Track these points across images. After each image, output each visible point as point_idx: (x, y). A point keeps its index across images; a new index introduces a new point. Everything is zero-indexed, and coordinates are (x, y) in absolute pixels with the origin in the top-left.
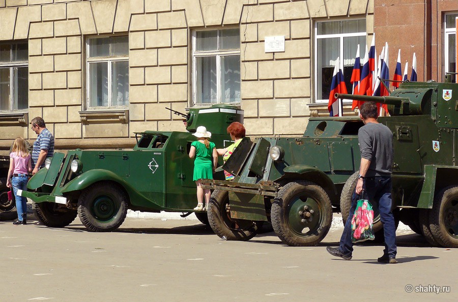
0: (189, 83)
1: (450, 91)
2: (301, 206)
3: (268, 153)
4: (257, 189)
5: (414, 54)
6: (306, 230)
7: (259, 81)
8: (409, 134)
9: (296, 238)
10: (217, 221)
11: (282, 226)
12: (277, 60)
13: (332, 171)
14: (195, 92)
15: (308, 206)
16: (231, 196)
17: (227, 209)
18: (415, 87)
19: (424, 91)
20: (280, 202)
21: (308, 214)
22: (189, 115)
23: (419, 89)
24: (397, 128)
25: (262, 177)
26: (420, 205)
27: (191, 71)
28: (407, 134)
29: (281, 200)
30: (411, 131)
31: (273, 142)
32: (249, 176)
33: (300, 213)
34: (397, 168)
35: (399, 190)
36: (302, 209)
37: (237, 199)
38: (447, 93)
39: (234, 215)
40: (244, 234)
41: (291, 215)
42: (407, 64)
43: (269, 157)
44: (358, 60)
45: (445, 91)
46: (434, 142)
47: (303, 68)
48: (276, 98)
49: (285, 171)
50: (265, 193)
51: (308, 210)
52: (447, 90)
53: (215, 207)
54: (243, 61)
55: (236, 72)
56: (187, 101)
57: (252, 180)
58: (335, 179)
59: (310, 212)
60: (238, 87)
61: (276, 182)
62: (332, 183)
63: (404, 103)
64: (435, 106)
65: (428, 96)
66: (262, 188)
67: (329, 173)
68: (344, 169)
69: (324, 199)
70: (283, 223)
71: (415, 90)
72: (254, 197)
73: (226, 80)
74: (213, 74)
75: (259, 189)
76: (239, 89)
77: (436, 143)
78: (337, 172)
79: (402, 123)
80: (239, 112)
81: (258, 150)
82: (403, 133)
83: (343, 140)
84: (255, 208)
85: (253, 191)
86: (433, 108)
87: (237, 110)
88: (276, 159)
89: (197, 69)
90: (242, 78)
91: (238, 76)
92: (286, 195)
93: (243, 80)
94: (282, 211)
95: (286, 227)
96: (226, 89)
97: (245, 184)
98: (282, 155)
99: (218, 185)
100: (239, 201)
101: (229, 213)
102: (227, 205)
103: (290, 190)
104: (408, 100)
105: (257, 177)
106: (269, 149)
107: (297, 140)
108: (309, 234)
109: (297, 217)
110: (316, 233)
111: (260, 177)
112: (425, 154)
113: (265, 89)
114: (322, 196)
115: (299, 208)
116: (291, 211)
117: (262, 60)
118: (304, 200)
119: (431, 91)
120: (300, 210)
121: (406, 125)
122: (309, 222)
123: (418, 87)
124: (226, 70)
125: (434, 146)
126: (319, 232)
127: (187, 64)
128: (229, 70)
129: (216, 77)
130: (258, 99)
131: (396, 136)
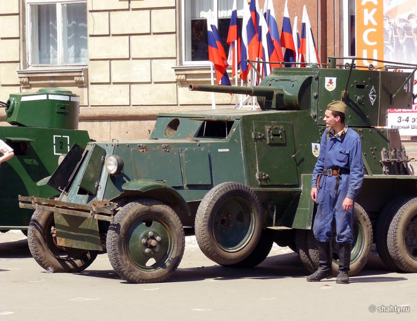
0: (22, 38)
1: (334, 79)
2: (145, 232)
3: (103, 164)
4: (89, 212)
5: (305, 6)
6: (151, 262)
7: (111, 37)
8: (282, 135)
9: (138, 272)
10: (40, 249)
11: (121, 259)
12: (133, 9)
13: (185, 185)
14: (29, 50)
15: (154, 232)
16: (58, 218)
17: (53, 233)
18: (290, 74)
19: (302, 79)
20: (117, 228)
21: (153, 243)
22: (9, 102)
23: (296, 76)
24: (267, 129)
25: (95, 195)
26: (296, 225)
27: (24, 23)
28: (279, 135)
29: (118, 225)
30: (284, 132)
31: (109, 151)
32: (79, 193)
33: (144, 241)
34: (266, 180)
35: (270, 206)
36: (146, 236)
37: (64, 222)
38: (331, 82)
39: (61, 242)
40: (74, 265)
41: (131, 244)
42: (296, 18)
43: (104, 168)
44: (235, 13)
45: (327, 79)
46: (313, 145)
47: (166, 20)
48: (133, 59)
49: (124, 187)
50: (98, 217)
51: (153, 238)
52: (331, 78)
53: (37, 231)
54: (90, 11)
55: (81, 25)
56: (19, 62)
57: (82, 200)
58: (187, 196)
59: (156, 240)
60: (85, 44)
61: (114, 201)
62: (184, 201)
63: (277, 95)
64: (316, 97)
65: (306, 85)
66: (94, 210)
67: (181, 188)
68: (200, 183)
69: (174, 223)
70: (122, 254)
71: (291, 77)
72: (86, 221)
73: (69, 35)
74: (53, 26)
75: (91, 212)
76: (86, 47)
77: (316, 146)
78: (191, 187)
79: (273, 122)
80: (73, 99)
81: (91, 160)
82: (274, 135)
83: (199, 145)
84: (87, 235)
85: (83, 214)
86: (313, 100)
87: (70, 96)
88: (113, 172)
89: (32, 20)
90: (90, 32)
91: (85, 29)
92: (126, 219)
93: (91, 36)
94: (120, 240)
95: (126, 260)
96: (69, 46)
97: (74, 205)
98: (120, 167)
99: (40, 204)
100: (67, 225)
101: (55, 238)
102: (53, 228)
103: (131, 213)
104: (282, 90)
105: (89, 194)
106: (104, 158)
107: (139, 146)
108: (154, 266)
109: (139, 246)
110: (164, 266)
111: (92, 195)
112: (303, 160)
113: (119, 47)
114: (172, 219)
115: (142, 235)
116: (131, 239)
117: (115, 10)
118: (149, 224)
119: (310, 79)
120: (143, 238)
121: (278, 124)
122: (155, 252)
123: (295, 74)
124: (70, 22)
125: (313, 150)
126: (168, 264)
127: (18, 14)
128: (73, 22)
129: (56, 30)
130: (111, 60)
131: (266, 139)
